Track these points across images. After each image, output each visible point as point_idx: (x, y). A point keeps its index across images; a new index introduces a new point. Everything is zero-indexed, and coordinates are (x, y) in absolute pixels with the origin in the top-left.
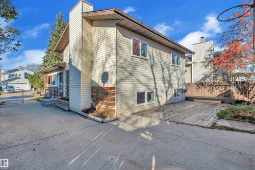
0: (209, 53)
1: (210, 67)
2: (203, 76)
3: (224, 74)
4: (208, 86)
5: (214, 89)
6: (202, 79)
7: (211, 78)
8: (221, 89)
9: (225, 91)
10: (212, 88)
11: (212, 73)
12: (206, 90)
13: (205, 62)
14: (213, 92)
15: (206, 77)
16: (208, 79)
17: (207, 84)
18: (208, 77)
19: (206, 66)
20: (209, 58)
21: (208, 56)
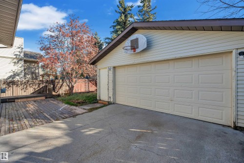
0: (19, 50)
1: (20, 65)
2: (12, 74)
3: (32, 73)
4: (21, 84)
5: (28, 87)
6: (10, 77)
7: (21, 76)
8: (35, 87)
9: (39, 88)
10: (25, 86)
11: (22, 71)
12: (19, 89)
13: (14, 59)
14: (27, 90)
15: (15, 75)
16: (17, 77)
17: (19, 83)
18: (18, 75)
19: (15, 63)
20: (20, 55)
21: (19, 54)
